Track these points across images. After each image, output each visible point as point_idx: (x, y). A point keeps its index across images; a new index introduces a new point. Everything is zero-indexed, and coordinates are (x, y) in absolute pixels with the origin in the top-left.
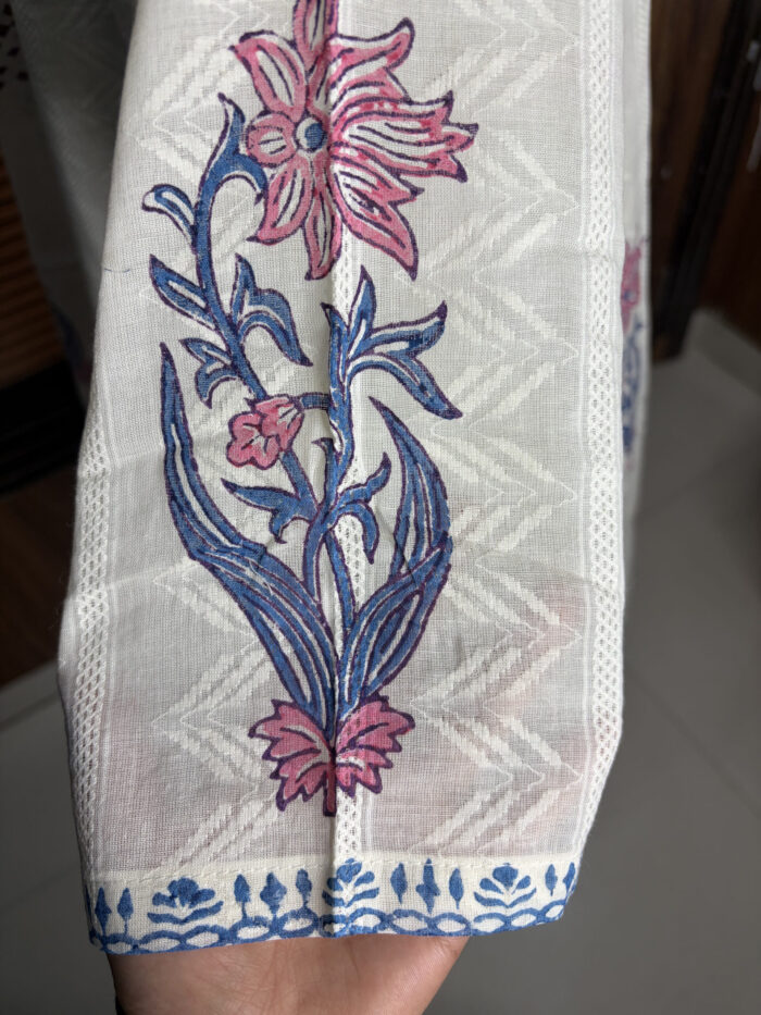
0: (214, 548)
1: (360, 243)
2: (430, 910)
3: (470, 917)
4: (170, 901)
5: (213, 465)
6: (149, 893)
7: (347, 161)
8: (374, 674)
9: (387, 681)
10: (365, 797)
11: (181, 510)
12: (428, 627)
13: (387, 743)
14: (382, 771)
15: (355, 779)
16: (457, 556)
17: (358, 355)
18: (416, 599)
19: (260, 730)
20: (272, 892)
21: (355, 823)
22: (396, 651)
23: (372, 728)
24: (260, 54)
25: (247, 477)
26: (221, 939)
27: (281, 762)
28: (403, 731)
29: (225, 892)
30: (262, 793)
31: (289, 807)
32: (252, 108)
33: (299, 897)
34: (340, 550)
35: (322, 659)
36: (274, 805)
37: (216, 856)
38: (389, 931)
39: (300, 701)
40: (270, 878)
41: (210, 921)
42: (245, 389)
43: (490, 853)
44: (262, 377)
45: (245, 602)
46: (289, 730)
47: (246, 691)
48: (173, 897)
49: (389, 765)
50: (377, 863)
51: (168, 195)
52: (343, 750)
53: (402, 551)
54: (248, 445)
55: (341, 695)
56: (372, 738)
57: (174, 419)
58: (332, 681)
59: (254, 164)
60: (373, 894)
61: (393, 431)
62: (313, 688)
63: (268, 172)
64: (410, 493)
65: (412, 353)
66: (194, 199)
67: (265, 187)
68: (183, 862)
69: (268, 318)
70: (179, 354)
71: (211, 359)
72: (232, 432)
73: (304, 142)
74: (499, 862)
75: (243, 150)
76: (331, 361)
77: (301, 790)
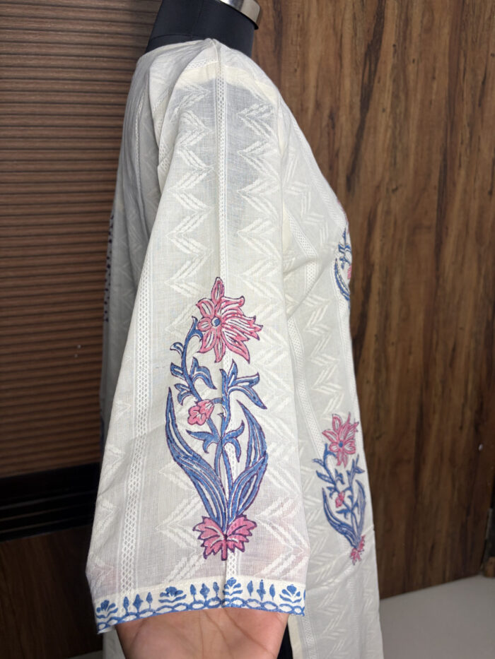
0: (183, 455)
1: (232, 352)
2: (262, 600)
3: (278, 604)
4: (167, 595)
5: (182, 425)
6: (159, 593)
7: (227, 328)
8: (241, 507)
9: (246, 509)
10: (238, 553)
11: (171, 442)
12: (260, 488)
13: (247, 533)
14: (245, 543)
15: (235, 546)
16: (269, 461)
17: (232, 386)
18: (255, 477)
19: (197, 528)
20: (204, 591)
21: (234, 563)
22: (249, 497)
23: (241, 527)
24: (203, 304)
25: (195, 428)
26: (187, 608)
27: (205, 540)
28: (253, 528)
29: (187, 591)
30: (198, 553)
31: (208, 557)
32: (199, 317)
33: (215, 592)
34: (227, 456)
35: (221, 501)
36: (203, 557)
37: (182, 578)
38: (246, 607)
39: (212, 517)
40: (203, 585)
41: (182, 601)
42: (194, 398)
43: (286, 579)
44: (200, 393)
45: (193, 478)
46: (208, 528)
47: (192, 513)
48: (168, 593)
49: (248, 541)
50: (243, 580)
51: (178, 345)
52: (230, 535)
53: (250, 457)
54: (195, 417)
55: (229, 515)
56: (241, 531)
57: (170, 411)
58: (225, 510)
59: (199, 331)
60: (240, 592)
61: (245, 412)
62: (218, 512)
63: (203, 333)
64: (252, 436)
65: (250, 386)
66: (183, 344)
67: (202, 337)
68: (170, 581)
69: (202, 375)
70: (173, 389)
71: (183, 390)
72: (189, 414)
73: (214, 324)
74: (289, 584)
75: (197, 328)
76: (223, 386)
77: (213, 551)
